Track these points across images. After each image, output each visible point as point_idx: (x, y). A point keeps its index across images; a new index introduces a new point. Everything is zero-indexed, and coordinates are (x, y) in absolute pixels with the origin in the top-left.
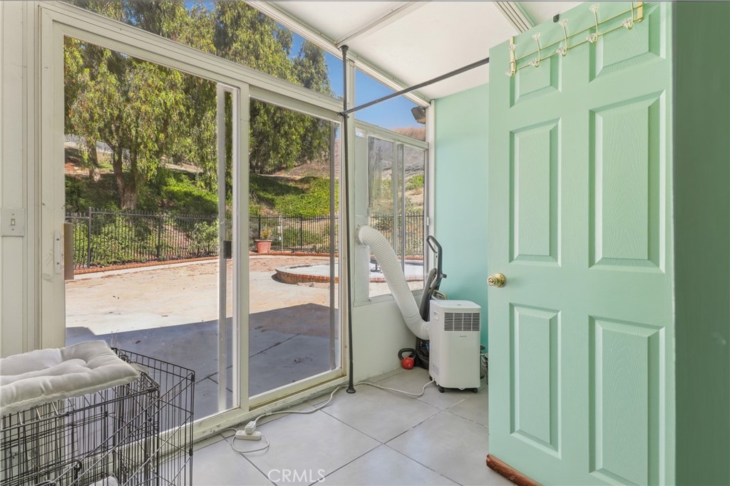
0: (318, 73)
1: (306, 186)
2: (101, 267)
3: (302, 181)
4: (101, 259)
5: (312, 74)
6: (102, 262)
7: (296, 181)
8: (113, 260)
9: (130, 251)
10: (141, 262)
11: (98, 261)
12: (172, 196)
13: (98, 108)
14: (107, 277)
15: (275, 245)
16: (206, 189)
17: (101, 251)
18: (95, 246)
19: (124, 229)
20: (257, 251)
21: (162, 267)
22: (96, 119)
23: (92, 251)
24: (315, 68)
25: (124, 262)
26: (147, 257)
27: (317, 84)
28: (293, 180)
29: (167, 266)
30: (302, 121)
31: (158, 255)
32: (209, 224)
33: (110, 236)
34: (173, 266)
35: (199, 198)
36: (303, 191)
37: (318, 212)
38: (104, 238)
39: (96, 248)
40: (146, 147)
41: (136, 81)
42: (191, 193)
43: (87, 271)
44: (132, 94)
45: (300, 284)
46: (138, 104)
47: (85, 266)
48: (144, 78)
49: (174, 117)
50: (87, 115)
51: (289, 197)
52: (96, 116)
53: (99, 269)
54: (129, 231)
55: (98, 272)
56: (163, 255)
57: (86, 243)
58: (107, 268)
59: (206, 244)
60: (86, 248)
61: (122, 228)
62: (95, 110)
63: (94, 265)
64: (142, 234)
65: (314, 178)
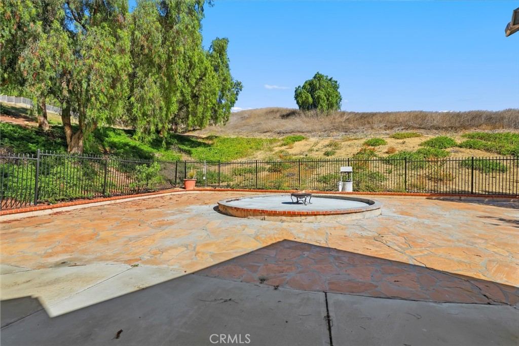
0: (223, 62)
1: (210, 142)
2: (49, 205)
3: (207, 138)
4: (49, 197)
5: (219, 63)
6: (50, 200)
7: (203, 139)
8: (61, 197)
9: (78, 189)
10: (88, 198)
11: (46, 199)
12: (113, 145)
13: (50, 58)
14: (55, 214)
15: (199, 183)
16: (139, 141)
17: (49, 189)
18: (43, 185)
19: (72, 170)
20: (184, 188)
21: (108, 202)
22: (48, 69)
23: (40, 189)
24: (221, 59)
25: (71, 199)
26: (94, 194)
27: (222, 70)
28: (201, 138)
29: (113, 202)
30: (214, 94)
31: (103, 193)
32: (148, 166)
33: (58, 175)
34: (118, 201)
35: (134, 147)
36: (209, 145)
37: (224, 159)
38: (53, 178)
39: (44, 187)
40: (97, 99)
41: (89, 42)
42: (127, 143)
43: (33, 208)
44: (84, 52)
45: (251, 217)
46: (90, 61)
47: (32, 203)
48: (97, 39)
49: (123, 77)
50: (38, 63)
51: (200, 149)
52: (48, 66)
53: (47, 207)
54: (77, 172)
55: (46, 209)
56: (108, 192)
57: (33, 182)
58: (55, 205)
59: (145, 182)
60: (33, 186)
61: (71, 169)
62: (47, 60)
63: (40, 203)
64: (89, 175)
65: (216, 137)
